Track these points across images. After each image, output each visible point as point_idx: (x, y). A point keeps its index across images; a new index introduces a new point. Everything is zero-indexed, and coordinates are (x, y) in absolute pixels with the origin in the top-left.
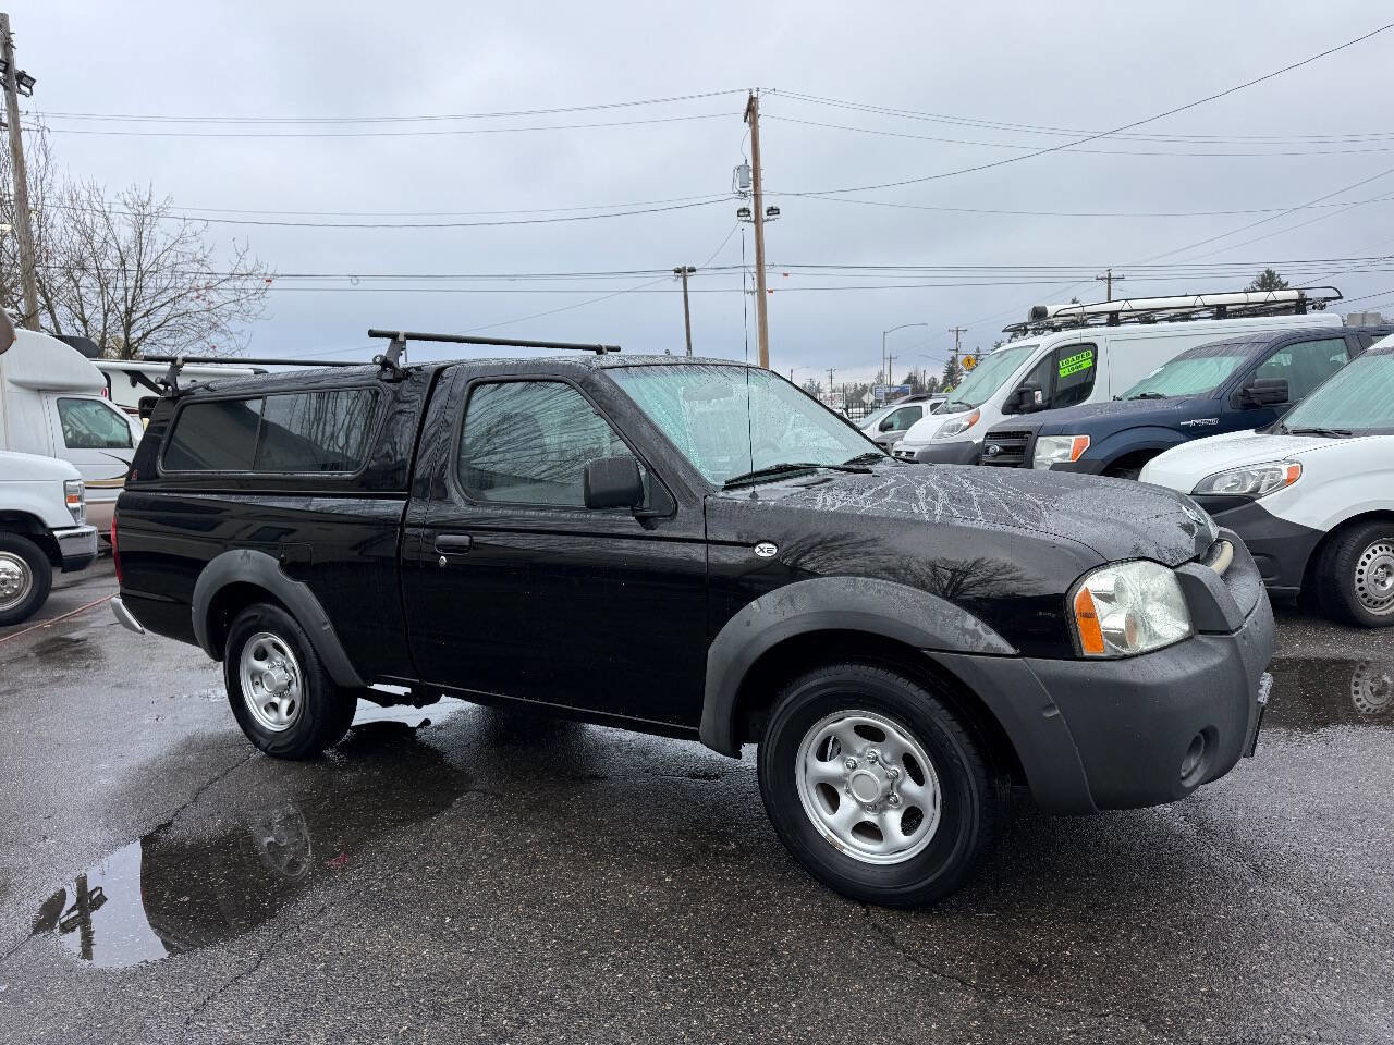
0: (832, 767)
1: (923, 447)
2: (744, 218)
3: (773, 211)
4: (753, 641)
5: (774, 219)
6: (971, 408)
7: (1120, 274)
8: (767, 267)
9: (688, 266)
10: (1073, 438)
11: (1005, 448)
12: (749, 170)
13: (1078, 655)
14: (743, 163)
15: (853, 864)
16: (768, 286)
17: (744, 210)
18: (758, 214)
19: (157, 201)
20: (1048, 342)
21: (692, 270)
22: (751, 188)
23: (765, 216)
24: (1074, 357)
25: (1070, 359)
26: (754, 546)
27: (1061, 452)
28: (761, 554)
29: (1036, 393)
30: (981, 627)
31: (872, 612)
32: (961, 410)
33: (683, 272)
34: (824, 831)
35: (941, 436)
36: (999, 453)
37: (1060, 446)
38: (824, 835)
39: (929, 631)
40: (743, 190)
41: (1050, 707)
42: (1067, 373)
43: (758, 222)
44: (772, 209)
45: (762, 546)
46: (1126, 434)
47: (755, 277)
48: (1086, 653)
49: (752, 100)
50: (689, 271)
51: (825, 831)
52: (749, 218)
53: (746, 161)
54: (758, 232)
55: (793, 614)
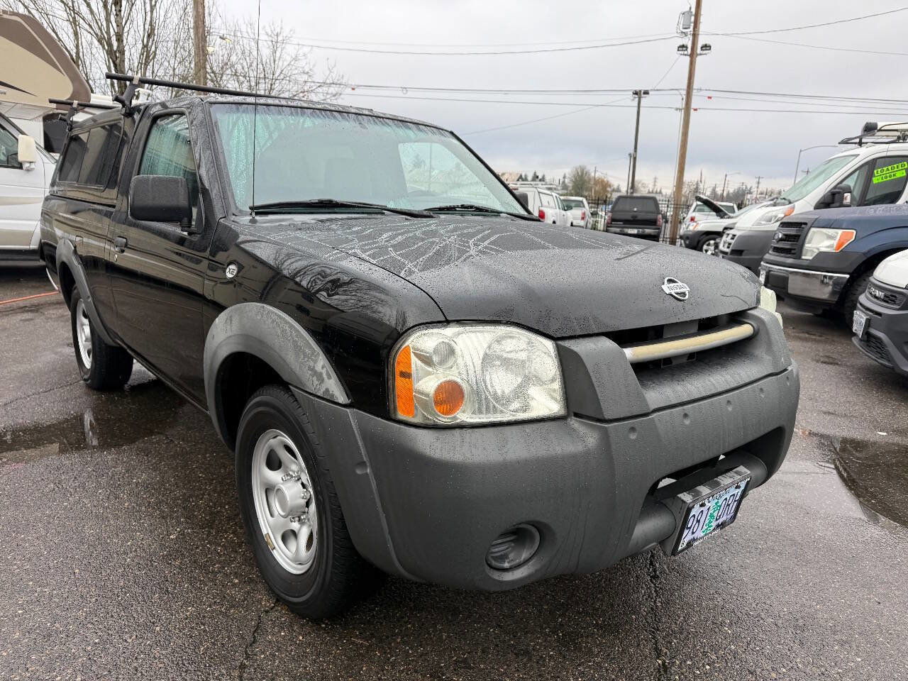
1: (743, 232)
2: (682, 52)
3: (706, 47)
5: (706, 54)
6: (790, 203)
8: (695, 91)
9: (643, 89)
10: (840, 232)
11: (786, 235)
12: (692, 15)
13: (393, 416)
14: (688, 10)
16: (693, 105)
17: (683, 47)
18: (693, 50)
19: (286, 33)
20: (867, 153)
21: (646, 93)
22: (691, 29)
23: (699, 51)
24: (890, 167)
25: (885, 169)
27: (828, 243)
29: (846, 195)
32: (784, 204)
33: (639, 94)
35: (760, 224)
36: (781, 240)
37: (830, 237)
40: (684, 31)
42: (880, 181)
43: (693, 56)
44: (706, 46)
46: (893, 232)
47: (684, 98)
48: (401, 416)
50: (644, 93)
52: (686, 52)
53: (690, 8)
54: (692, 64)
55: (230, 333)
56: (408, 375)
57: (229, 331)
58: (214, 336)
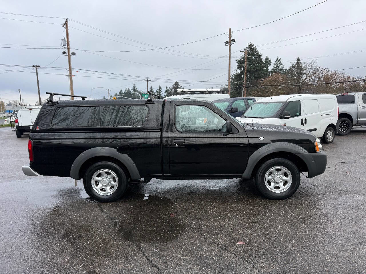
0: (270, 177)
4: (261, 156)
5: (74, 56)
7: (149, 80)
8: (72, 69)
9: (38, 65)
12: (66, 41)
13: (316, 152)
14: (64, 39)
17: (64, 52)
18: (69, 54)
21: (39, 67)
22: (67, 46)
23: (71, 55)
26: (259, 138)
33: (37, 67)
38: (270, 190)
39: (295, 150)
40: (64, 46)
41: (313, 160)
43: (69, 56)
44: (73, 53)
45: (260, 138)
47: (69, 71)
49: (66, 21)
52: (66, 55)
53: (65, 38)
54: (69, 59)
55: (270, 150)
56: (317, 145)
57: (269, 149)
58: (260, 152)
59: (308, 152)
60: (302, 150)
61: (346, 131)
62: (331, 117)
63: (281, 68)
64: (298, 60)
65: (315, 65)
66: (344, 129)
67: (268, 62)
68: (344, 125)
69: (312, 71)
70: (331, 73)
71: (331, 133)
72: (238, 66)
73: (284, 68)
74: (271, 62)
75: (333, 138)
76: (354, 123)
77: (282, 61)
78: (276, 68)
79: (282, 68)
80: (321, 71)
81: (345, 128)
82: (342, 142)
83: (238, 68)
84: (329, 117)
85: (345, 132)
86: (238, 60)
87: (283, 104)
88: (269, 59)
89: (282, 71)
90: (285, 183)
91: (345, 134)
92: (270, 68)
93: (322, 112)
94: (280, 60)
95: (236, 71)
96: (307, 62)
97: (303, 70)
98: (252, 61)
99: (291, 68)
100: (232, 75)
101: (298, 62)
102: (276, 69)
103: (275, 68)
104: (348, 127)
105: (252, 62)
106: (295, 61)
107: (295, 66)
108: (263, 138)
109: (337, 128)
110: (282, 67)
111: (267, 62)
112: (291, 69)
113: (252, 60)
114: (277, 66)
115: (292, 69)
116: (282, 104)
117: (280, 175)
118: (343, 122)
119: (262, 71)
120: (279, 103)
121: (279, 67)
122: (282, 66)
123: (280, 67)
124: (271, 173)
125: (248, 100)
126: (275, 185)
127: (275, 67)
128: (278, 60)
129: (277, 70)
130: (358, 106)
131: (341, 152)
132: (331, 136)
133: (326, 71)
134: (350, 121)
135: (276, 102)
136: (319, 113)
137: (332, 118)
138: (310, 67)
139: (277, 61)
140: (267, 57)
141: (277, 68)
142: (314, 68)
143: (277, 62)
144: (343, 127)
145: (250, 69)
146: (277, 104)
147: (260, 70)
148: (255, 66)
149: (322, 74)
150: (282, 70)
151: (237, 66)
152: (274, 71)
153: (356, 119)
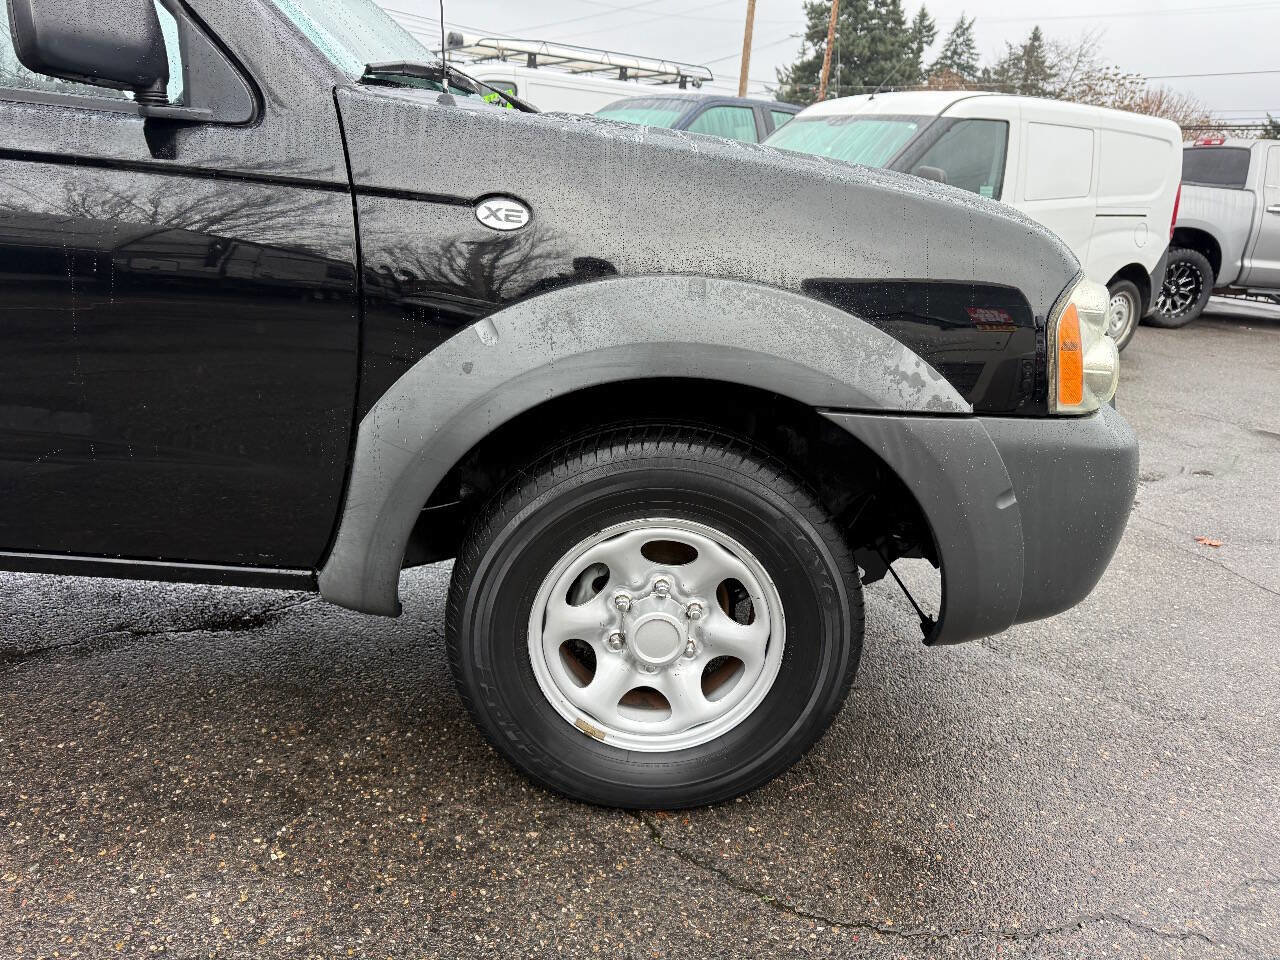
0: (591, 613)
4: (480, 403)
13: (1051, 410)
15: (624, 757)
26: (475, 202)
28: (492, 222)
30: (924, 370)
31: (738, 343)
34: (571, 715)
38: (572, 720)
39: (842, 376)
41: (1006, 494)
45: (494, 204)
48: (1061, 408)
51: (573, 715)
55: (574, 348)
56: (1074, 349)
57: (566, 344)
58: (467, 368)
59: (967, 408)
60: (917, 382)
61: (1183, 311)
62: (1142, 230)
63: (968, 62)
64: (1036, 37)
65: (1095, 58)
66: (1176, 298)
67: (924, 30)
68: (1182, 281)
69: (1077, 79)
70: (1143, 95)
71: (1125, 311)
72: (809, 27)
73: (980, 65)
74: (934, 34)
75: (1127, 331)
76: (1225, 276)
77: (975, 33)
78: (951, 58)
79: (970, 60)
80: (1111, 85)
81: (1184, 297)
82: (1163, 354)
83: (810, 37)
84: (1130, 229)
85: (1177, 315)
86: (812, 5)
87: (919, 127)
88: (931, 20)
89: (969, 73)
90: (721, 671)
91: (1178, 321)
92: (930, 56)
93: (1102, 201)
94: (967, 29)
95: (804, 53)
96: (1067, 44)
97: (1046, 77)
98: (863, 15)
99: (1002, 67)
100: (786, 69)
101: (1032, 45)
102: (949, 62)
103: (946, 57)
104: (1196, 291)
105: (864, 20)
106: (1022, 39)
107: (1019, 59)
108: (525, 217)
109: (1156, 287)
110: (973, 59)
111: (920, 32)
112: (1002, 71)
113: (866, 9)
114: (955, 52)
115: (1008, 71)
116: (913, 126)
117: (686, 595)
118: (1177, 268)
119: (894, 61)
120: (901, 124)
121: (960, 55)
122: (972, 54)
123: (965, 57)
124: (600, 576)
125: (775, 115)
126: (628, 678)
127: (949, 54)
128: (962, 29)
129: (951, 66)
130: (1255, 202)
131: (1156, 405)
132: (1119, 324)
133: (1128, 85)
134: (1208, 266)
135: (889, 118)
136: (1088, 202)
137: (1141, 236)
138: (1074, 63)
139: (957, 29)
140: (923, 10)
141: (954, 62)
142: (1086, 69)
143: (958, 36)
144: (1173, 289)
145: (851, 48)
146: (894, 124)
147: (888, 56)
148: (873, 40)
149: (1112, 94)
150: (970, 69)
151: (807, 31)
152: (941, 70)
153: (1237, 260)
